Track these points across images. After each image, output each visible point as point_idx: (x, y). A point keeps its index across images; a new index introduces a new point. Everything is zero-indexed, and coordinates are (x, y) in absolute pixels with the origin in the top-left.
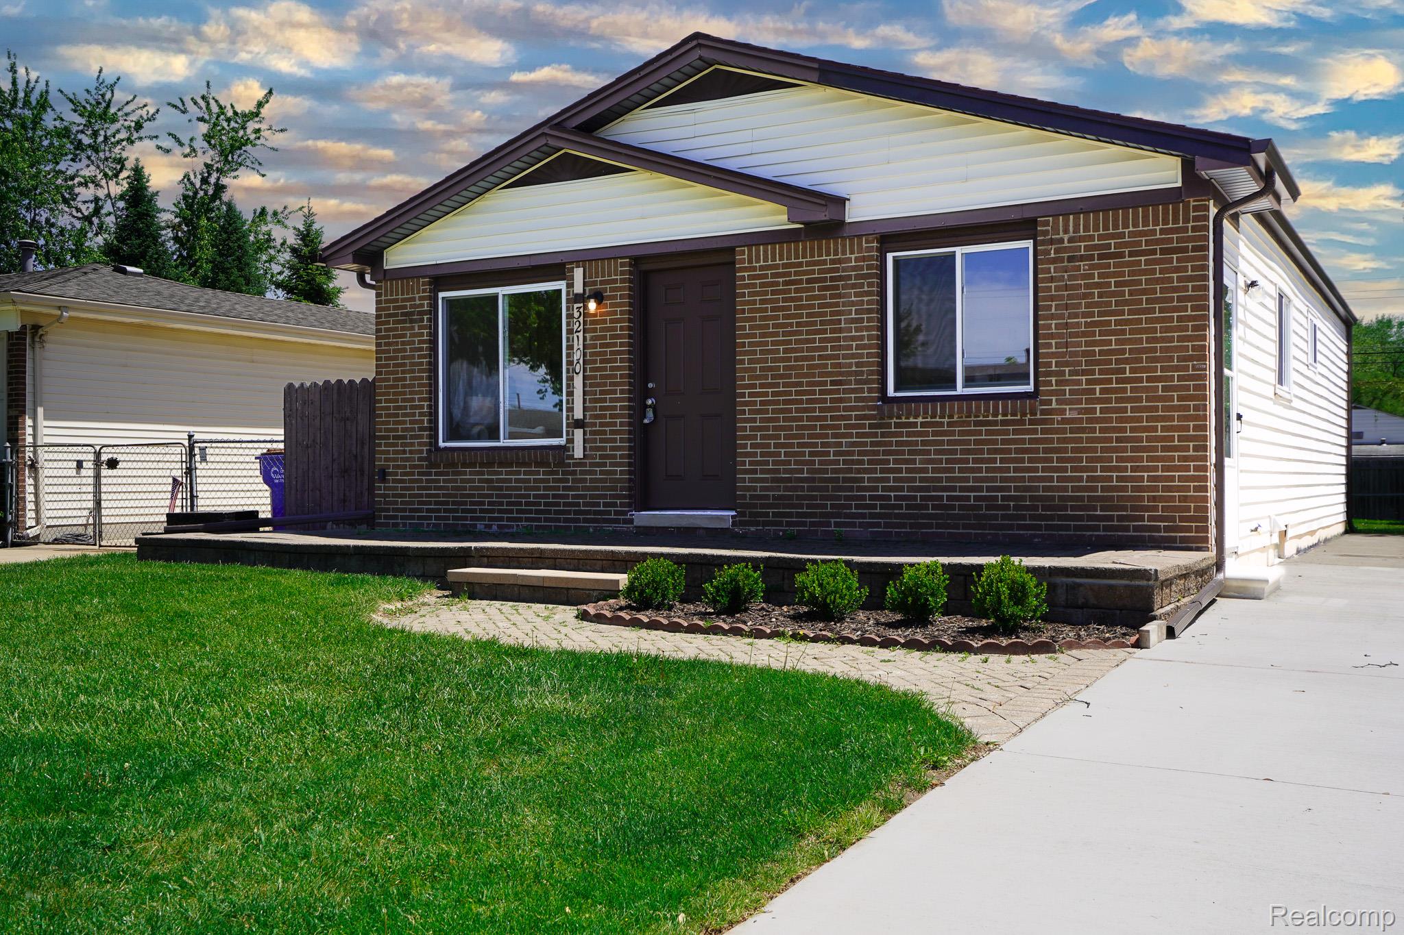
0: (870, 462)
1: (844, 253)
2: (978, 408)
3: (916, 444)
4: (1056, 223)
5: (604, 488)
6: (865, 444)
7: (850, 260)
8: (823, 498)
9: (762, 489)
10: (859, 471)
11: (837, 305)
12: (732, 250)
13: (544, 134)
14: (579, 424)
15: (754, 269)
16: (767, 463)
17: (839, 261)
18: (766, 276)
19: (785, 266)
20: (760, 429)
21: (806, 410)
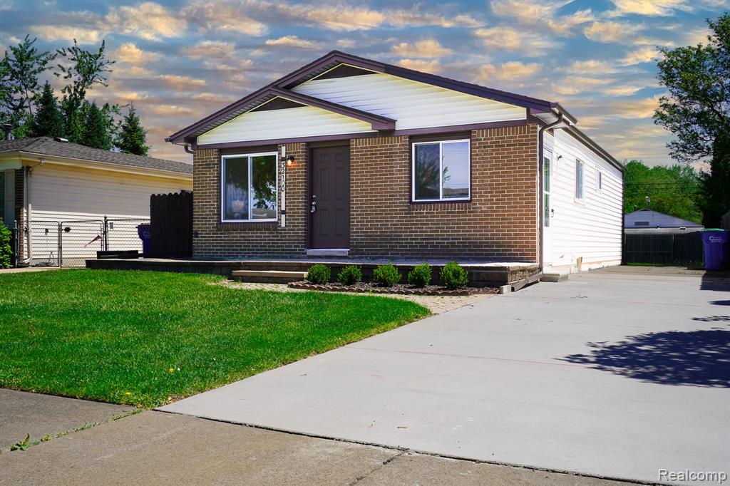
0: (405, 228)
1: (395, 142)
2: (448, 206)
3: (423, 221)
4: (479, 132)
5: (294, 240)
6: (403, 221)
7: (397, 146)
8: (386, 243)
9: (361, 239)
10: (400, 232)
11: (392, 164)
12: (349, 140)
13: (269, 90)
14: (283, 212)
15: (358, 148)
16: (363, 229)
17: (393, 146)
18: (363, 151)
19: (371, 147)
20: (360, 215)
21: (379, 207)
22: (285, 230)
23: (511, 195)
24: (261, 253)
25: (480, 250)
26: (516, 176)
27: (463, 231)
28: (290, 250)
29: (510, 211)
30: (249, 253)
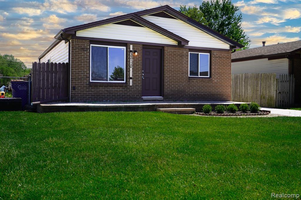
1: (183, 51)
3: (194, 85)
4: (214, 52)
5: (136, 92)
6: (186, 85)
8: (179, 94)
9: (169, 92)
10: (185, 89)
12: (164, 47)
14: (131, 78)
15: (168, 51)
16: (170, 87)
18: (170, 53)
19: (173, 51)
20: (168, 81)
21: (177, 78)
22: (132, 87)
25: (214, 97)
27: (208, 90)
28: (134, 97)
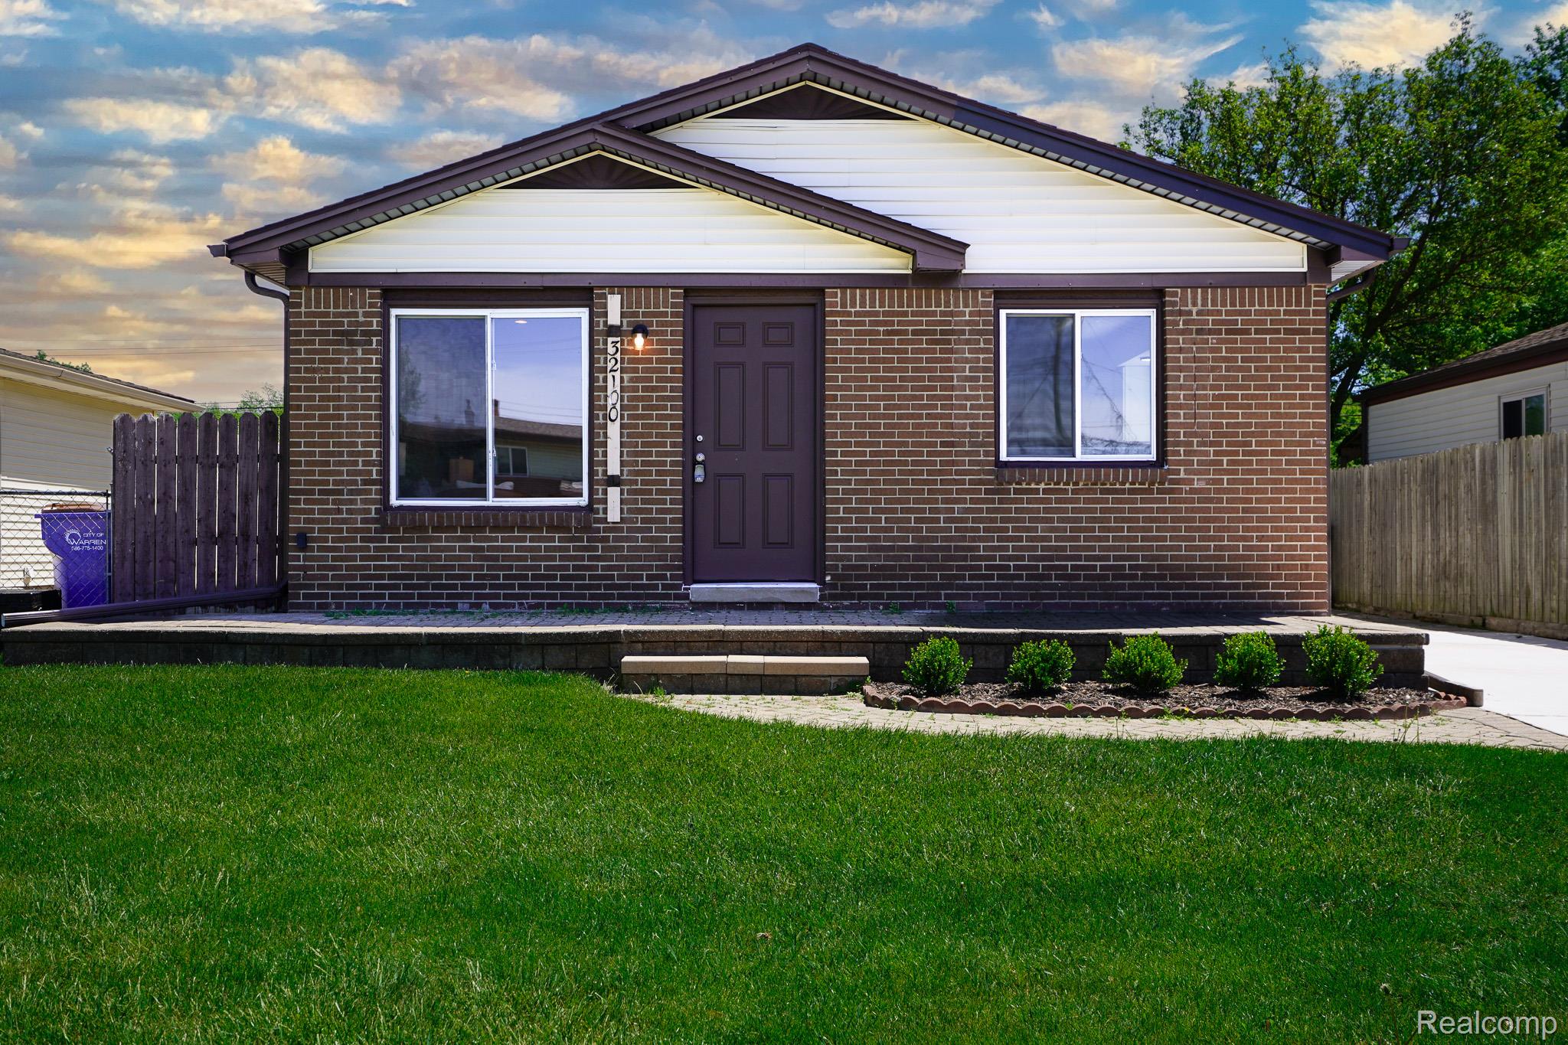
0: (986, 530)
1: (957, 305)
3: (1038, 511)
4: (1185, 295)
5: (647, 558)
6: (981, 510)
7: (963, 314)
8: (931, 568)
9: (858, 558)
10: (973, 539)
11: (949, 360)
12: (821, 291)
13: (593, 131)
14: (614, 481)
15: (849, 314)
16: (864, 530)
17: (952, 314)
18: (863, 323)
19: (885, 314)
20: (855, 492)
21: (911, 473)
22: (621, 530)
23: (1265, 453)
24: (534, 596)
25: (1188, 587)
26: (1279, 406)
27: (1144, 539)
28: (636, 587)
29: (1265, 491)
30: (497, 596)
